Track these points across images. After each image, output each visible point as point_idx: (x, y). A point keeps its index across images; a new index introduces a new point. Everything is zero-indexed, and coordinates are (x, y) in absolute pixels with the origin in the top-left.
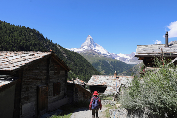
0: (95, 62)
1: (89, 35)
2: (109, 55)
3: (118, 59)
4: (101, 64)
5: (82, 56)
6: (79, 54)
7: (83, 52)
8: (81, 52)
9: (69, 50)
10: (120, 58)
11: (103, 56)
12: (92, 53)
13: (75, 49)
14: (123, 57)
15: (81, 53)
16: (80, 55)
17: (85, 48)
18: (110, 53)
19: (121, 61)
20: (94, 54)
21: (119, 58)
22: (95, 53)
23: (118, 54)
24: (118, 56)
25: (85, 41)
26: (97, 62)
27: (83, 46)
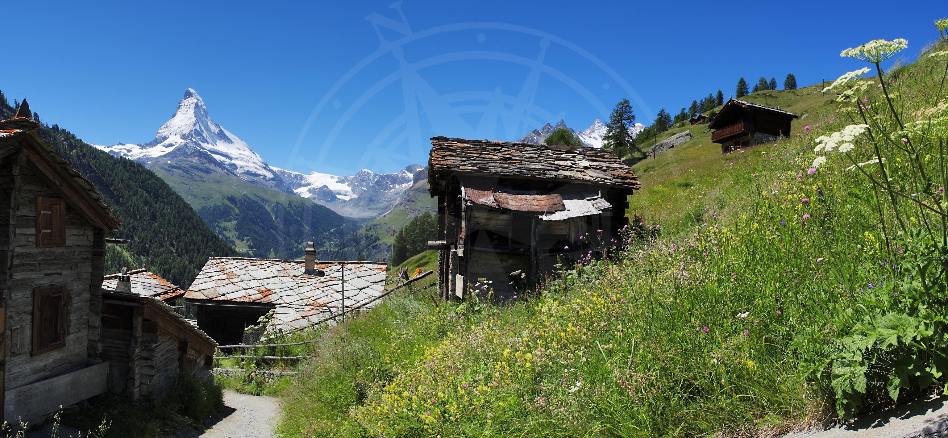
0: (210, 204)
1: (192, 91)
2: (270, 175)
3: (304, 192)
4: (237, 211)
5: (159, 176)
6: (147, 167)
7: (162, 162)
8: (156, 160)
9: (107, 150)
10: (314, 189)
11: (246, 178)
12: (201, 166)
13: (129, 146)
14: (325, 186)
15: (153, 165)
16: (151, 175)
17: (171, 145)
18: (276, 169)
19: (317, 202)
20: (208, 171)
21: (309, 191)
22: (212, 166)
23: (305, 176)
24: (303, 182)
25: (174, 116)
26: (219, 203)
27: (165, 138)
